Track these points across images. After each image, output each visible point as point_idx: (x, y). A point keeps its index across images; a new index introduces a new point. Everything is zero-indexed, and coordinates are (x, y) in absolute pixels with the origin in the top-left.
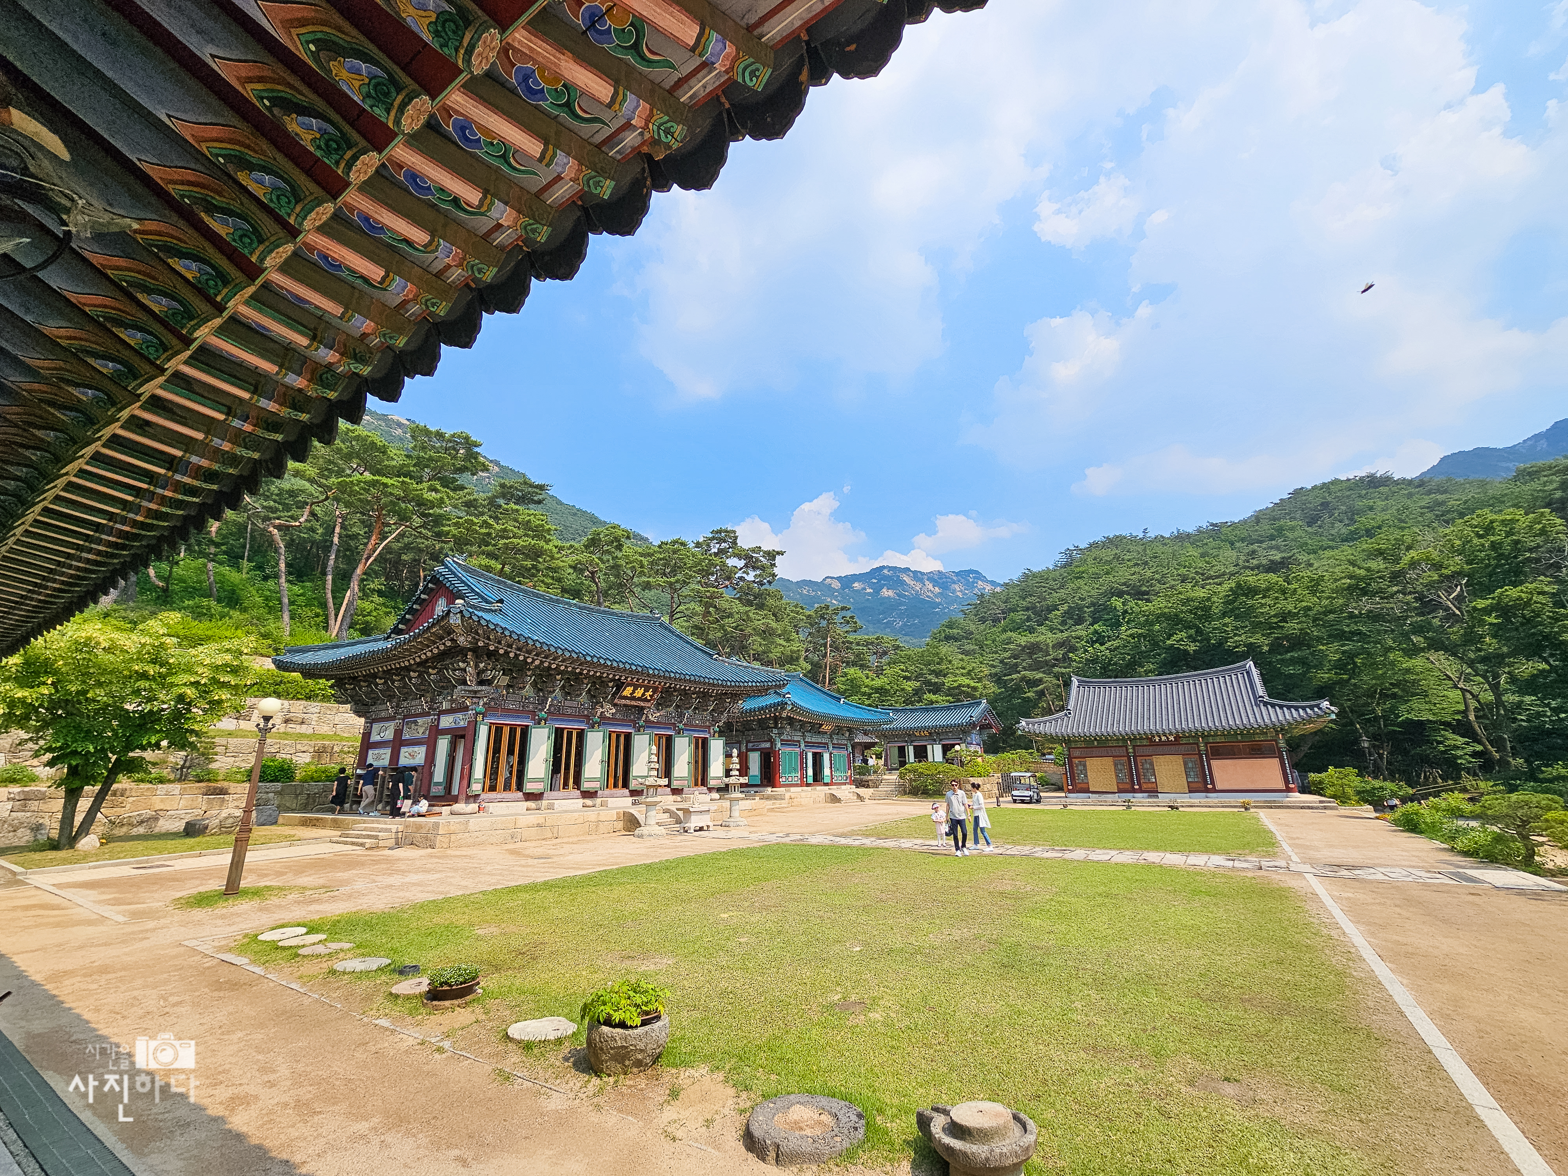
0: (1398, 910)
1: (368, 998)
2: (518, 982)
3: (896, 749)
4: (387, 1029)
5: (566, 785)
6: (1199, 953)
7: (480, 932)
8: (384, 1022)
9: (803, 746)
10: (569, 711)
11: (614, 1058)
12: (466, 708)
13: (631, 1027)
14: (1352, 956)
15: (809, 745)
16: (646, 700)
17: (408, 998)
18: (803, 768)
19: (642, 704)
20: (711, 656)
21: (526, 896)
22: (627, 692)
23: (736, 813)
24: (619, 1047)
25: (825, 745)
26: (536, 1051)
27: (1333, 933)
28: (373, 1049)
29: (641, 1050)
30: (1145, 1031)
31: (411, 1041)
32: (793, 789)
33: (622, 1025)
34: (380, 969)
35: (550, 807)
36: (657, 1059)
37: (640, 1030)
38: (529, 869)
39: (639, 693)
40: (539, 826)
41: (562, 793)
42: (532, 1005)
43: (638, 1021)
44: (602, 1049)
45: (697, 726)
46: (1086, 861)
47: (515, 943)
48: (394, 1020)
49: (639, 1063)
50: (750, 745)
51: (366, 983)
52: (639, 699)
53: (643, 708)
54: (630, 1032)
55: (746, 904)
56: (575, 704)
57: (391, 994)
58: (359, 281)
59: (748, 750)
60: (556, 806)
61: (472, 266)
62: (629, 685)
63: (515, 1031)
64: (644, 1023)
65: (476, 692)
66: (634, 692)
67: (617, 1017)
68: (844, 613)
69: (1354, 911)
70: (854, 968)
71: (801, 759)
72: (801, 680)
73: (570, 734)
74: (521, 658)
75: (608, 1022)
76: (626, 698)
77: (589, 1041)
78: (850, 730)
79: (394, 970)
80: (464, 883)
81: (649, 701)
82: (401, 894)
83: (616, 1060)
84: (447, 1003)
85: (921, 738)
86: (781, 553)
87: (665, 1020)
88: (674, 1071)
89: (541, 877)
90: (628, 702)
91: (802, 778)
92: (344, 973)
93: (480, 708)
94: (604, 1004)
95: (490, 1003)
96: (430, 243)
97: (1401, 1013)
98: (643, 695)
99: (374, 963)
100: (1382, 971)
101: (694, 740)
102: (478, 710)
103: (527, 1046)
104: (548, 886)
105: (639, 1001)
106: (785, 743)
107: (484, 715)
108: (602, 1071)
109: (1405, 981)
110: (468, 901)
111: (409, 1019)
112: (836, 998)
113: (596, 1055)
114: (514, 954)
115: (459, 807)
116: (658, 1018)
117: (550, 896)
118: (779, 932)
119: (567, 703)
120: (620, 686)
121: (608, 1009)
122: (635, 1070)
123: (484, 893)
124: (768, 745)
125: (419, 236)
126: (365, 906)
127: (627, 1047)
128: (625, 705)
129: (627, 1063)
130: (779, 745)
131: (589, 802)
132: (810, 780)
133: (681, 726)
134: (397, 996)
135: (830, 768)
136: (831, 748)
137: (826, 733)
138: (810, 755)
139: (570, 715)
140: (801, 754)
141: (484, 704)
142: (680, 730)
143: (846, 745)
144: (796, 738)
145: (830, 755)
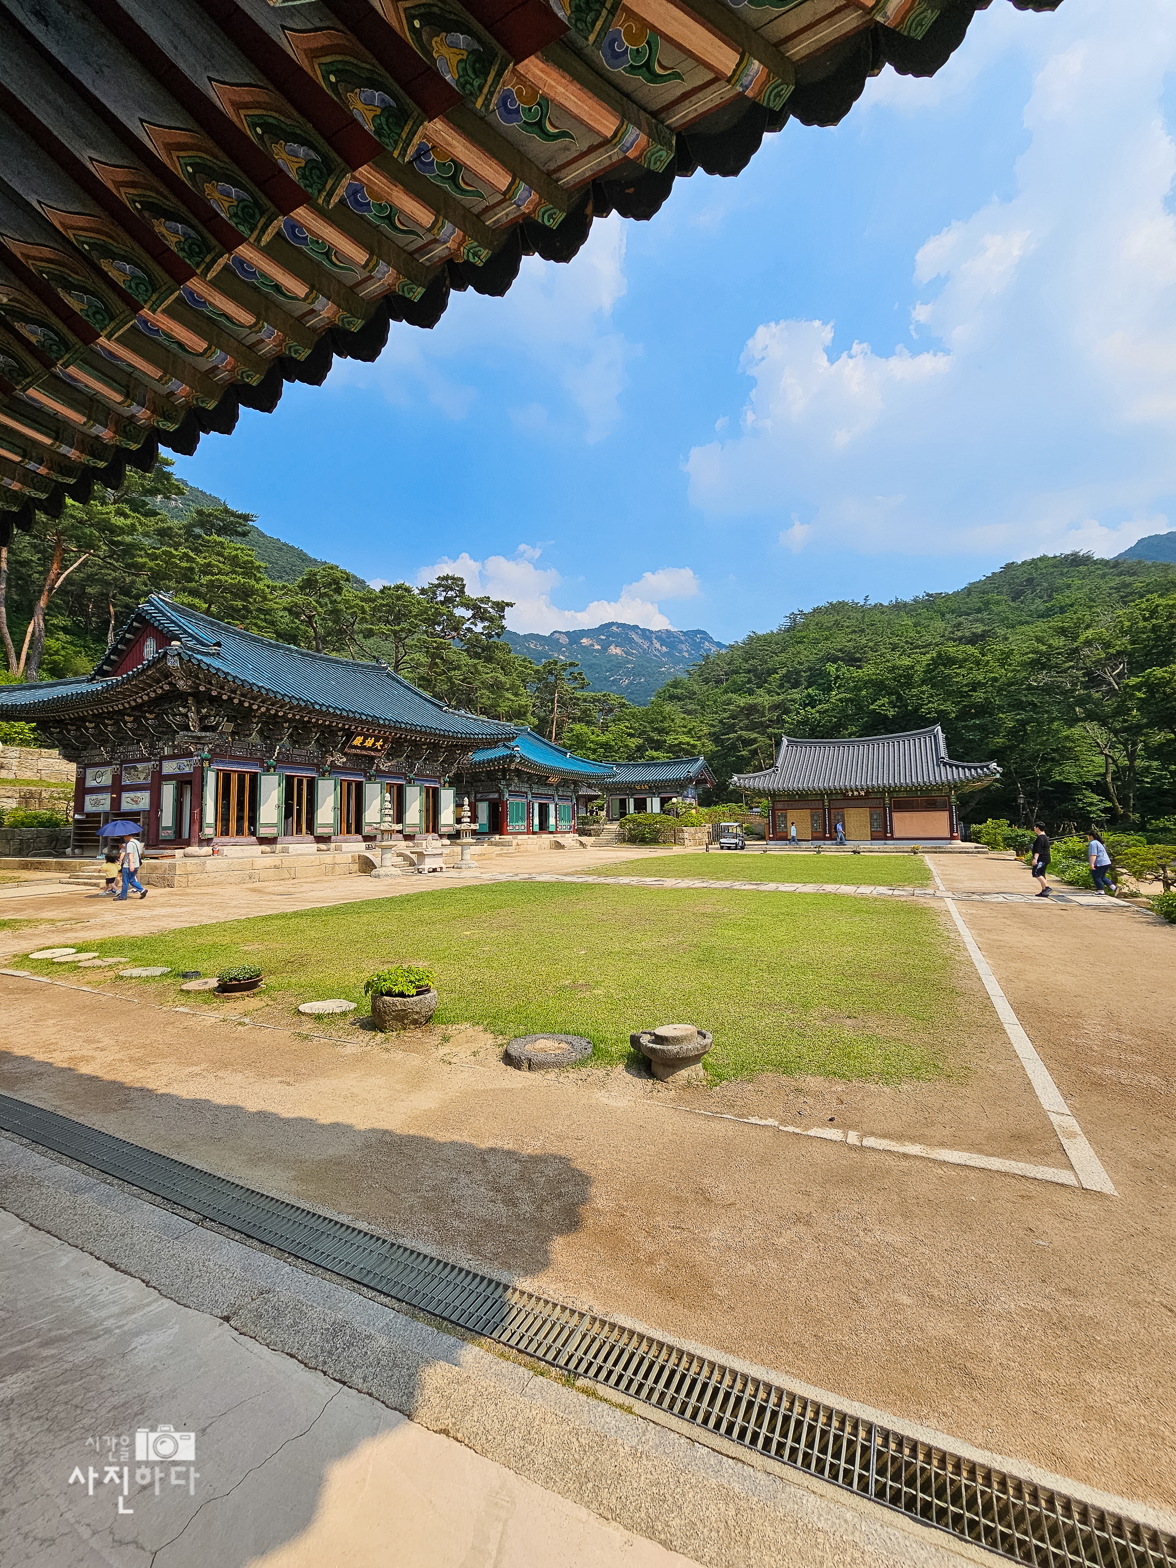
0: (1005, 920)
1: (161, 994)
2: (293, 981)
3: (618, 803)
4: (188, 1014)
5: (299, 831)
6: (850, 949)
7: (246, 948)
8: (182, 1009)
9: (530, 797)
10: (299, 759)
11: (395, 1018)
12: (190, 755)
13: (409, 996)
14: (960, 947)
15: (536, 796)
16: (376, 750)
17: (198, 992)
18: (530, 819)
19: (373, 754)
20: (441, 708)
21: (281, 922)
22: (358, 741)
23: (467, 857)
24: (399, 1010)
25: (551, 797)
26: (326, 1020)
27: (952, 935)
28: (182, 1026)
29: (417, 1013)
30: (798, 994)
31: (213, 1020)
32: (519, 837)
33: (402, 995)
34: (162, 975)
35: (285, 851)
36: (429, 1019)
37: (415, 998)
38: (275, 903)
39: (369, 743)
40: (276, 867)
41: (296, 838)
42: (314, 994)
43: (414, 992)
44: (385, 1012)
45: (427, 776)
46: (776, 892)
47: (282, 955)
48: (192, 1008)
49: (415, 1022)
50: (479, 796)
51: (154, 985)
52: (370, 749)
53: (373, 758)
54: (408, 999)
55: (486, 925)
56: (304, 752)
57: (182, 990)
58: (174, 346)
59: (477, 800)
60: (290, 850)
61: (290, 347)
62: (359, 735)
63: (304, 1008)
64: (418, 994)
65: (199, 738)
66: (364, 741)
67: (396, 989)
68: (572, 669)
69: (972, 923)
70: (580, 965)
71: (528, 809)
72: (529, 734)
73: (300, 782)
74: (246, 704)
75: (390, 993)
76: (356, 747)
77: (374, 1009)
78: (575, 783)
79: (178, 975)
80: (213, 914)
81: (380, 751)
82: (154, 923)
83: (397, 1020)
84: (238, 994)
85: (641, 792)
86: (510, 605)
87: (434, 992)
88: (444, 1026)
89: (289, 908)
90: (358, 752)
91: (528, 826)
92: (131, 978)
93: (206, 754)
94: (385, 980)
95: (275, 994)
96: (255, 324)
97: (980, 979)
98: (374, 744)
99: (158, 971)
100: (976, 956)
101: (424, 790)
102: (203, 756)
103: (319, 1017)
104: (296, 914)
105: (413, 979)
106: (513, 794)
107: (211, 762)
108: (386, 1028)
109: (990, 962)
110: (223, 927)
111: (206, 1007)
112: (567, 982)
113: (380, 1016)
114: (283, 963)
115: (192, 850)
116: (428, 991)
117: (304, 923)
118: (517, 943)
119: (296, 752)
120: (350, 735)
121: (388, 984)
122: (412, 1027)
123: (238, 921)
124: (496, 796)
125: (246, 318)
126: (123, 933)
127: (405, 1010)
128: (355, 755)
129: (406, 1021)
130: (507, 796)
131: (323, 846)
132: (536, 829)
133: (412, 776)
134: (188, 992)
135: (556, 817)
136: (556, 800)
137: (552, 785)
138: (536, 806)
139: (300, 763)
140: (528, 804)
141: (210, 751)
142: (411, 779)
143: (571, 797)
144: (523, 790)
145: (556, 804)
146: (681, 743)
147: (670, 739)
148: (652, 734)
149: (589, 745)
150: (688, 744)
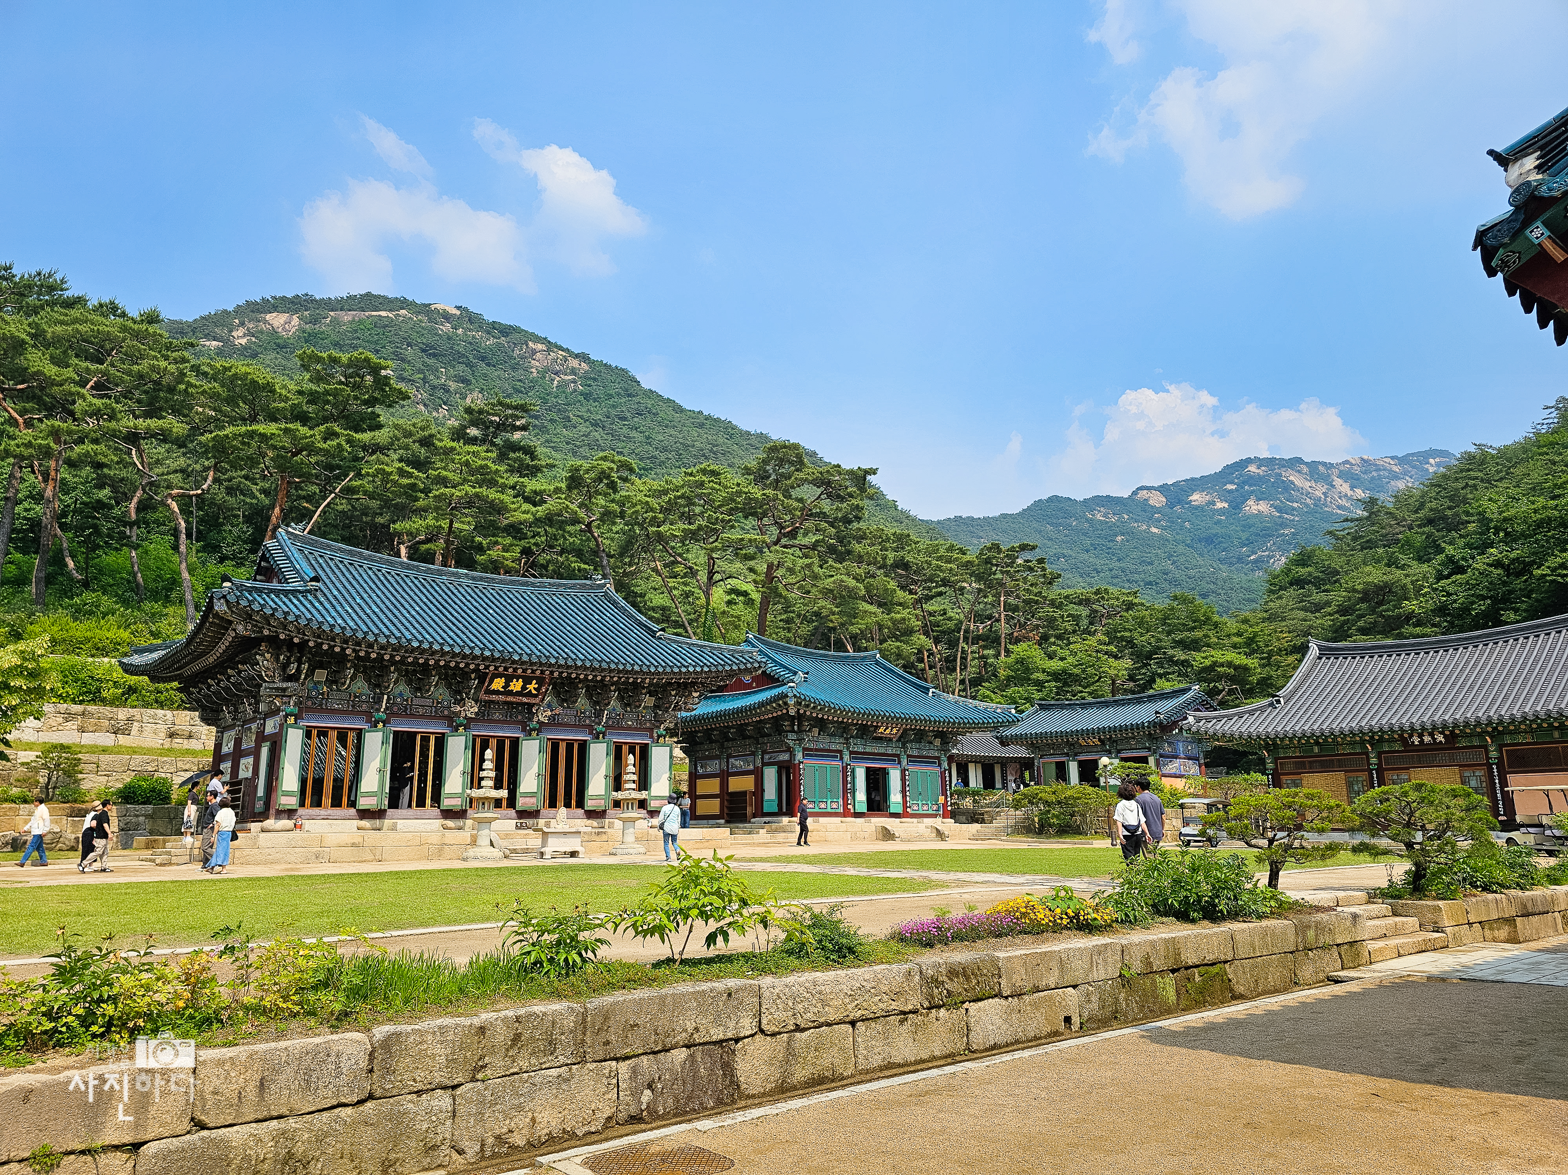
9: (846, 758)
10: (421, 711)
12: (278, 710)
15: (857, 756)
16: (530, 694)
18: (848, 791)
19: (525, 700)
20: (653, 633)
22: (498, 684)
25: (895, 759)
32: (822, 820)
39: (516, 686)
41: (415, 811)
45: (629, 728)
52: (518, 694)
53: (531, 706)
56: (429, 702)
60: (399, 827)
62: (500, 676)
65: (284, 690)
66: (507, 685)
71: (845, 777)
73: (425, 740)
74: (325, 647)
76: (497, 692)
81: (536, 696)
85: (1089, 749)
90: (501, 698)
91: (846, 804)
93: (291, 708)
98: (524, 688)
102: (288, 710)
106: (808, 753)
107: (297, 717)
115: (270, 823)
119: (416, 701)
120: (482, 677)
124: (785, 757)
128: (506, 703)
130: (799, 756)
131: (450, 823)
132: (862, 807)
133: (600, 728)
135: (903, 792)
136: (904, 762)
137: (890, 740)
138: (861, 775)
139: (422, 716)
140: (844, 770)
141: (295, 704)
142: (598, 734)
143: (938, 758)
144: (833, 747)
145: (903, 772)
146: (1215, 664)
147: (1199, 659)
148: (1170, 652)
149: (1034, 676)
150: (1230, 664)
